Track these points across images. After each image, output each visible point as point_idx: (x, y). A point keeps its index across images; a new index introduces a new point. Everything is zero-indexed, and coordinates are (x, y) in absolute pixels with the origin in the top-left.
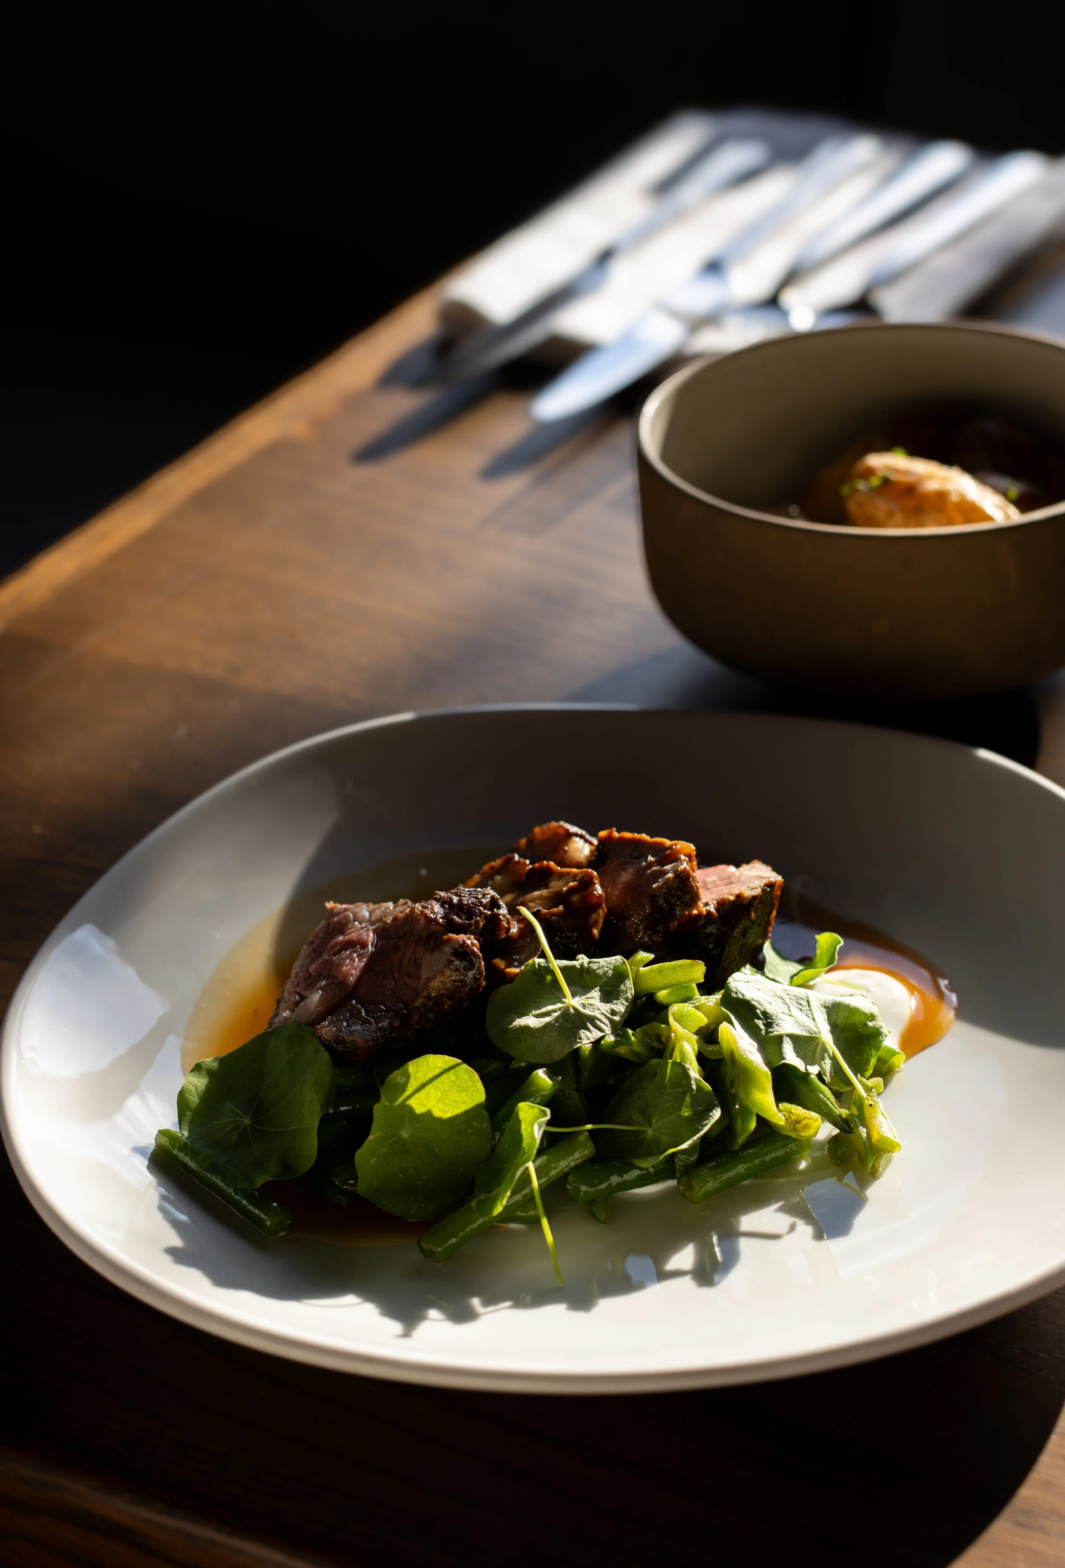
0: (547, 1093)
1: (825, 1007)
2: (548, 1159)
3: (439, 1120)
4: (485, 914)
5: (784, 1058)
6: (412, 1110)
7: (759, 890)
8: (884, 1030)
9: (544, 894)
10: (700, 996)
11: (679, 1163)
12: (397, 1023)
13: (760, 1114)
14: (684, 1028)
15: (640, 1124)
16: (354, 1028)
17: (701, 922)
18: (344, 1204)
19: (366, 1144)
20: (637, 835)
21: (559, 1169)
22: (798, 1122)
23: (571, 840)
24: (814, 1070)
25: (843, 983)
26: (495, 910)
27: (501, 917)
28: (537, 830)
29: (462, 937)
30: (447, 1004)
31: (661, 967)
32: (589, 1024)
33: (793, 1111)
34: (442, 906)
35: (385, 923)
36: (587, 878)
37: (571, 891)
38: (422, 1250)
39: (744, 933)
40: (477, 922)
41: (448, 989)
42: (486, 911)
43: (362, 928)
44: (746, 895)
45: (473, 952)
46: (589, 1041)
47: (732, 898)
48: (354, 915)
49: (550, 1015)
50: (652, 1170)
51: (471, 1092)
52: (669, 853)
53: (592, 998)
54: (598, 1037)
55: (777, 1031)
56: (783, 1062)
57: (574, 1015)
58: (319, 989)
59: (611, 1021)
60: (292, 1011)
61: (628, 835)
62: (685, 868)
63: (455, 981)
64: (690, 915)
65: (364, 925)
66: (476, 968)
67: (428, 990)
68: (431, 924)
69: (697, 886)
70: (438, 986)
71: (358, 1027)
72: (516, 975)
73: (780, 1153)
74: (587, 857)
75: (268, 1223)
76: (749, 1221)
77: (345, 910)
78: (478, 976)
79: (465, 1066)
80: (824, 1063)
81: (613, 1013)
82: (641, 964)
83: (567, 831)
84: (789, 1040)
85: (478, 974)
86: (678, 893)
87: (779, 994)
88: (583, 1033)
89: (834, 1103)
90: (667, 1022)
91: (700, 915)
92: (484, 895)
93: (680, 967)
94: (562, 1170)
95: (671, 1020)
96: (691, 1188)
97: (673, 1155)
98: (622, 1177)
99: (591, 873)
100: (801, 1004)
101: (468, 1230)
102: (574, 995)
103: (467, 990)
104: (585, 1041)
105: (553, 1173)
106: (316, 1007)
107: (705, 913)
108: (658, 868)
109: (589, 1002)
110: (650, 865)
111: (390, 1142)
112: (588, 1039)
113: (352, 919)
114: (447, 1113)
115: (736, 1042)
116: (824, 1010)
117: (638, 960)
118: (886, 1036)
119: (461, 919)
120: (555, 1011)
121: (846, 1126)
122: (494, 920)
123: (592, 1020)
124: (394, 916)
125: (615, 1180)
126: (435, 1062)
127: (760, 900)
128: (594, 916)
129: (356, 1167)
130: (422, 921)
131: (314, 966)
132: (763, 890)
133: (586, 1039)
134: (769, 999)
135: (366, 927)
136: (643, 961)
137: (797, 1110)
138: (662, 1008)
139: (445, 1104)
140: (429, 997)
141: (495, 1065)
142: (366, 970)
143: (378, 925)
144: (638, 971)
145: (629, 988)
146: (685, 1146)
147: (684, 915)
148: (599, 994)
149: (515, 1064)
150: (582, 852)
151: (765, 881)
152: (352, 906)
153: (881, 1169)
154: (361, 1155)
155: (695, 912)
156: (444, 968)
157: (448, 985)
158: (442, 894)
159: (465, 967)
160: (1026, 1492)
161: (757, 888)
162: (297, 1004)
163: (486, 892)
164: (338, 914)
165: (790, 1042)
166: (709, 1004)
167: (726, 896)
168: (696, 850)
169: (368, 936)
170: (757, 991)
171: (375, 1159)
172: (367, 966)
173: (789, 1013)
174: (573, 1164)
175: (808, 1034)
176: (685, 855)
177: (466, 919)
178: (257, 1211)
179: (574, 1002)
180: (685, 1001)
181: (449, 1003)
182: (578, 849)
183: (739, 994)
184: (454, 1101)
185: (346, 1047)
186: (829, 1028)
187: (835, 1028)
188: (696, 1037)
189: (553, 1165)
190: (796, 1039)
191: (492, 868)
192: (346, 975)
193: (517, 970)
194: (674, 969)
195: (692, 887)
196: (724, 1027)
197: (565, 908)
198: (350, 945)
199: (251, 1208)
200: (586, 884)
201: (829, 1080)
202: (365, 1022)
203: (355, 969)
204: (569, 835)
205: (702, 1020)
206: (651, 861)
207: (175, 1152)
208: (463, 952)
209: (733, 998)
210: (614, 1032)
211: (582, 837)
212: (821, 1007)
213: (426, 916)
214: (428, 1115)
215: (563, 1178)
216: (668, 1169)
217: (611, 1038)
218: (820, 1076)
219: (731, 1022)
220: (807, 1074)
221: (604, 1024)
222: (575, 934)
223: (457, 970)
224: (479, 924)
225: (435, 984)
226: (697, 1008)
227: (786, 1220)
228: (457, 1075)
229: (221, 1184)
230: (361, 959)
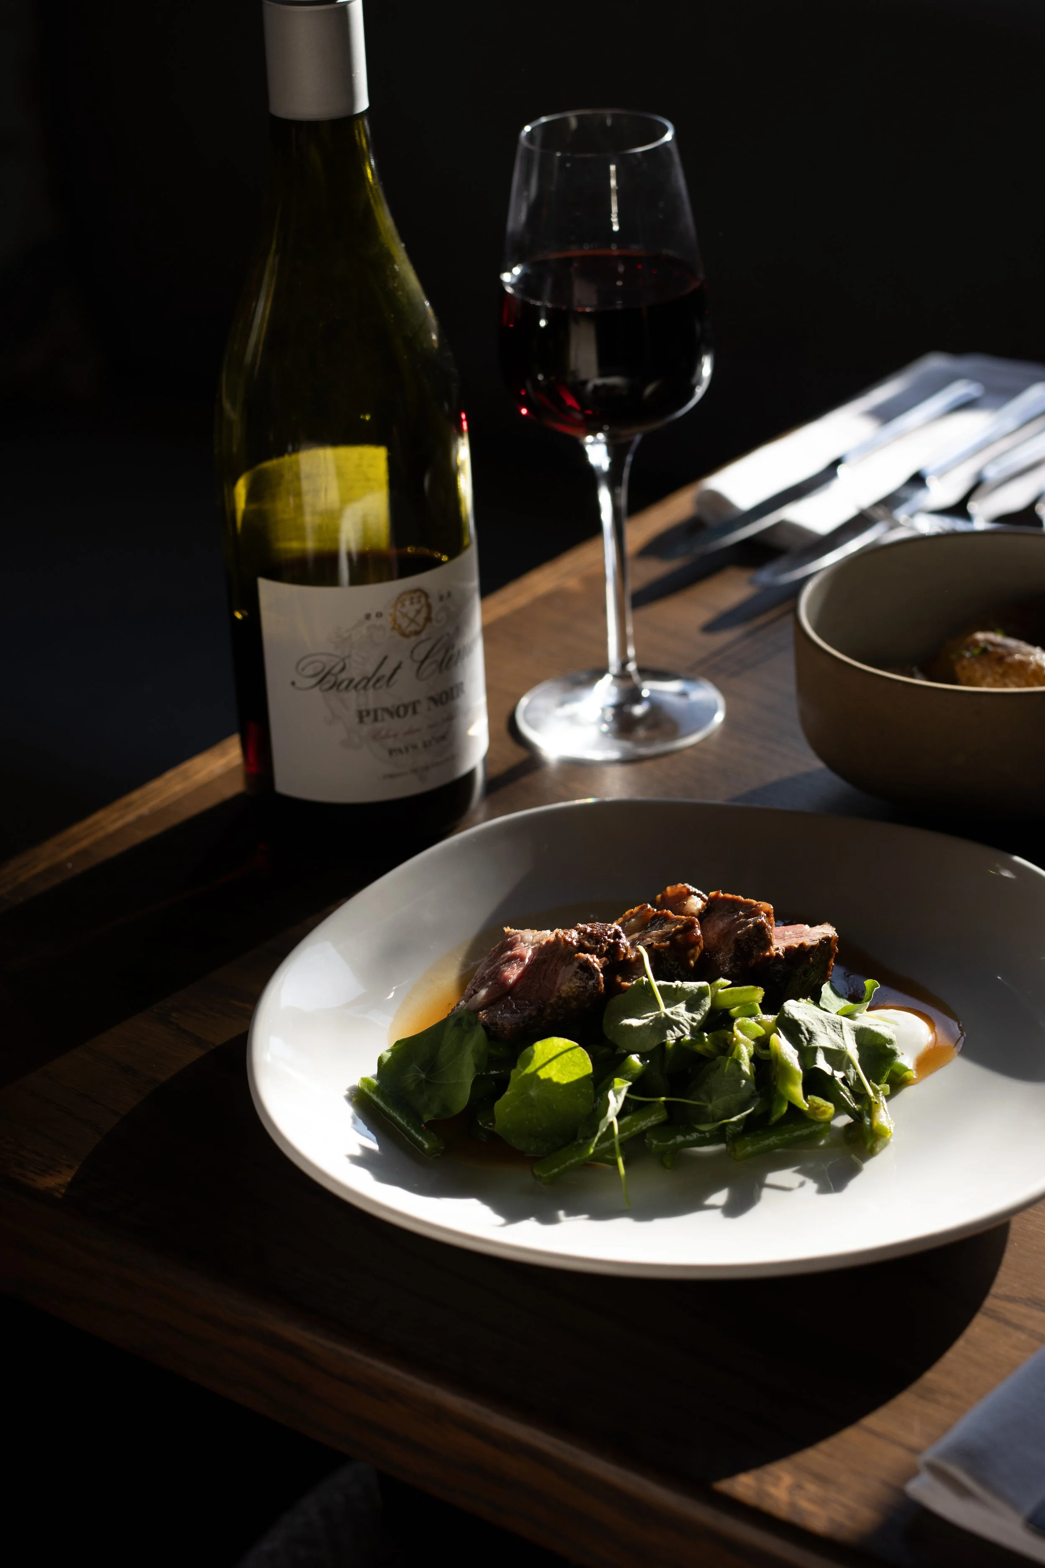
0: (637, 1072)
1: (854, 1031)
2: (631, 1119)
3: (557, 1084)
4: (609, 941)
5: (816, 1064)
6: (538, 1077)
7: (818, 942)
8: (899, 1052)
9: (659, 933)
10: (762, 1015)
11: (729, 1131)
12: (534, 1013)
13: (792, 1101)
14: (744, 1034)
15: (704, 1101)
16: (505, 1015)
17: (771, 962)
18: (485, 1141)
19: (503, 1098)
20: (736, 897)
21: (639, 1127)
22: (818, 1108)
23: (690, 897)
24: (839, 1075)
25: (880, 1018)
26: (617, 939)
27: (620, 945)
28: (669, 889)
29: (588, 956)
30: (574, 1004)
31: (733, 990)
32: (674, 1027)
33: (816, 1101)
34: (579, 934)
35: (541, 944)
36: (690, 923)
37: (678, 932)
38: (533, 1174)
39: (805, 973)
40: (602, 947)
41: (574, 993)
42: (609, 940)
43: (525, 947)
44: (807, 944)
45: (594, 967)
46: (672, 1038)
47: (796, 946)
48: (522, 938)
49: (648, 1018)
50: (708, 1135)
51: (582, 1066)
52: (754, 910)
53: (679, 1007)
54: (679, 1036)
55: (816, 1043)
56: (815, 1066)
57: (664, 1018)
58: (487, 987)
59: (691, 1026)
60: (467, 1001)
61: (729, 896)
62: (762, 921)
63: (579, 987)
64: (764, 956)
65: (527, 944)
66: (595, 979)
67: (559, 992)
68: (568, 945)
69: (770, 935)
70: (567, 990)
71: (508, 1015)
72: (628, 987)
73: (805, 1132)
74: (699, 910)
75: (426, 1146)
76: (773, 1178)
77: (517, 933)
78: (596, 985)
79: (581, 1048)
80: (849, 1071)
81: (693, 1020)
82: (720, 987)
83: (688, 890)
84: (822, 1051)
85: (596, 984)
86: (756, 939)
87: (820, 1018)
88: (669, 1032)
89: (851, 1100)
90: (732, 1031)
91: (771, 956)
92: (610, 929)
93: (746, 990)
94: (641, 1128)
95: (735, 1028)
96: (735, 1150)
97: (725, 1125)
98: (685, 1137)
99: (694, 919)
100: (836, 1027)
101: (568, 1163)
102: (667, 1006)
103: (587, 994)
104: (669, 1038)
105: (634, 1129)
106: (482, 999)
107: (775, 955)
108: (744, 920)
109: (677, 1011)
110: (741, 917)
111: (521, 1097)
112: (672, 1037)
113: (520, 940)
114: (564, 1080)
115: (780, 1049)
116: (853, 1033)
117: (718, 984)
118: (899, 1056)
119: (590, 944)
120: (652, 1016)
121: (858, 1117)
122: (615, 947)
123: (677, 1024)
124: (547, 940)
125: (680, 1139)
126: (559, 1043)
127: (817, 950)
128: (692, 951)
129: (495, 1114)
130: (563, 943)
131: (487, 971)
132: (820, 942)
133: (671, 1038)
134: (813, 1021)
135: (528, 946)
136: (721, 985)
137: (819, 1101)
138: (732, 1020)
139: (563, 1073)
140: (560, 997)
141: (605, 1051)
142: (521, 977)
143: (536, 945)
144: (717, 992)
145: (707, 1003)
146: (734, 1119)
147: (759, 955)
148: (685, 1005)
149: (618, 1052)
150: (696, 906)
151: (823, 936)
152: (521, 931)
153: (878, 1149)
154: (499, 1105)
155: (768, 954)
156: (572, 977)
157: (574, 990)
158: (581, 926)
159: (587, 977)
160: (931, 1376)
161: (817, 940)
162: (471, 996)
163: (612, 927)
164: (511, 936)
165: (823, 1053)
166: (768, 1021)
167: (792, 945)
168: (773, 909)
169: (527, 953)
170: (804, 1015)
171: (509, 1109)
172: (523, 972)
173: (826, 1032)
174: (650, 1124)
175: (837, 1049)
176: (765, 913)
177: (593, 944)
178: (420, 1138)
179: (665, 1011)
180: (750, 1016)
181: (575, 1003)
182: (693, 904)
183: (790, 1015)
184: (570, 1072)
185: (497, 1028)
186: (856, 1046)
187: (860, 1047)
188: (753, 1043)
189: (635, 1123)
190: (827, 1052)
191: (632, 913)
192: (508, 978)
193: (629, 984)
194: (741, 992)
195: (767, 935)
196: (774, 1036)
197: (671, 943)
198: (514, 958)
199: (417, 1136)
200: (689, 927)
201: (852, 1084)
202: (513, 1012)
203: (513, 975)
204: (689, 894)
205: (761, 1031)
206: (741, 914)
207: (371, 1094)
208: (586, 967)
209: (785, 1017)
210: (692, 1033)
211: (699, 896)
212: (851, 1030)
213: (565, 940)
214: (549, 1080)
215: (642, 1134)
216: (719, 1136)
217: (688, 1038)
218: (844, 1080)
219: (778, 1034)
220: (833, 1077)
221: (686, 1027)
222: (677, 963)
223: (581, 979)
224: (603, 949)
225: (564, 988)
226: (758, 1023)
227: (800, 1178)
228: (573, 1054)
229: (398, 1118)
230: (519, 967)
